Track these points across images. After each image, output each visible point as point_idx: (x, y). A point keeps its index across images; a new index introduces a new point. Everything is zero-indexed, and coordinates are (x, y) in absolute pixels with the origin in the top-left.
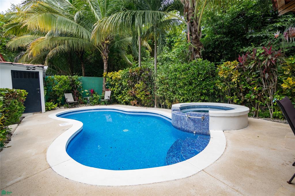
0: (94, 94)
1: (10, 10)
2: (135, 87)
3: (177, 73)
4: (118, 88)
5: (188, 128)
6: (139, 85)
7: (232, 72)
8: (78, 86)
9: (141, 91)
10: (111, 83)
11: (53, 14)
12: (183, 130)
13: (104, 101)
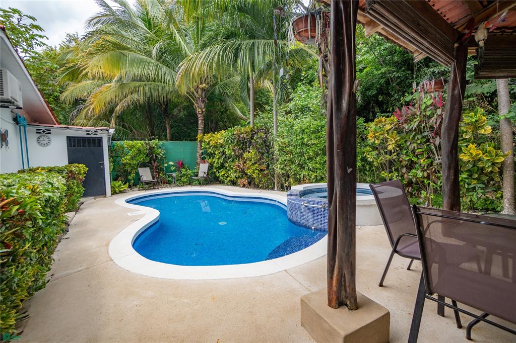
0: (184, 168)
1: (64, 42)
2: (244, 157)
3: (305, 136)
4: (219, 159)
5: (304, 221)
6: (250, 154)
7: (386, 135)
8: (159, 157)
9: (253, 164)
10: (209, 151)
11: (122, 52)
12: (299, 225)
13: (198, 180)
